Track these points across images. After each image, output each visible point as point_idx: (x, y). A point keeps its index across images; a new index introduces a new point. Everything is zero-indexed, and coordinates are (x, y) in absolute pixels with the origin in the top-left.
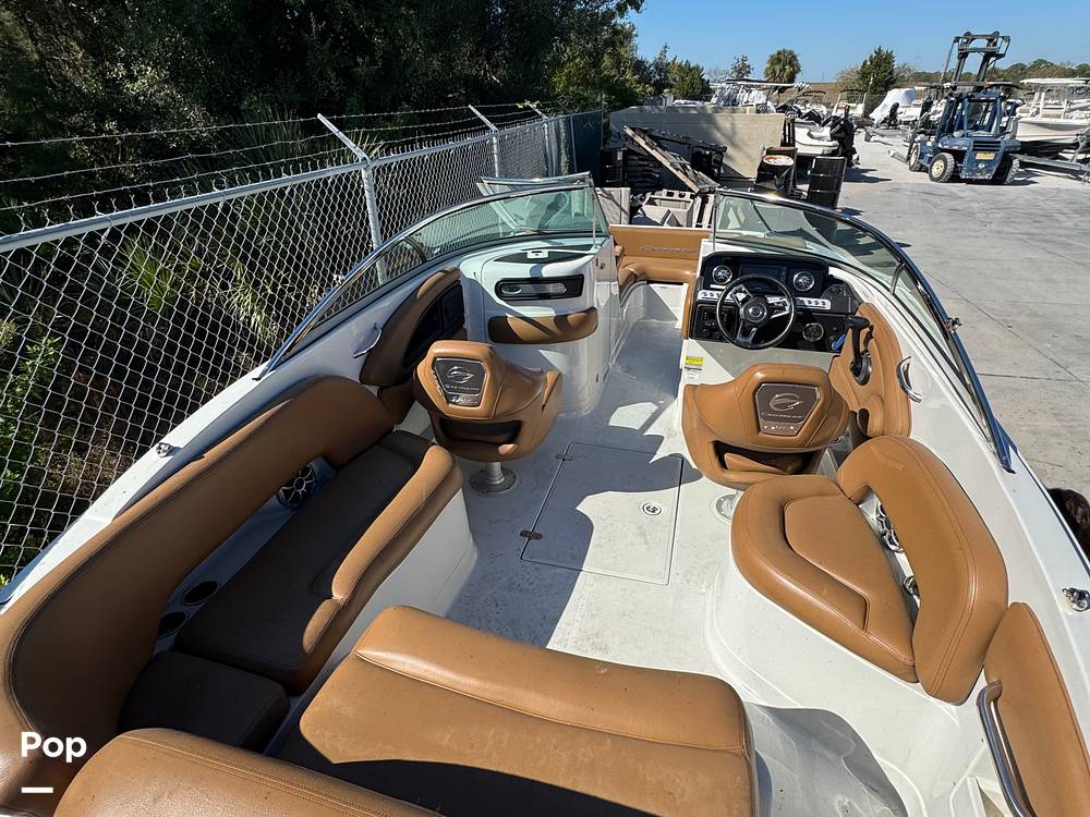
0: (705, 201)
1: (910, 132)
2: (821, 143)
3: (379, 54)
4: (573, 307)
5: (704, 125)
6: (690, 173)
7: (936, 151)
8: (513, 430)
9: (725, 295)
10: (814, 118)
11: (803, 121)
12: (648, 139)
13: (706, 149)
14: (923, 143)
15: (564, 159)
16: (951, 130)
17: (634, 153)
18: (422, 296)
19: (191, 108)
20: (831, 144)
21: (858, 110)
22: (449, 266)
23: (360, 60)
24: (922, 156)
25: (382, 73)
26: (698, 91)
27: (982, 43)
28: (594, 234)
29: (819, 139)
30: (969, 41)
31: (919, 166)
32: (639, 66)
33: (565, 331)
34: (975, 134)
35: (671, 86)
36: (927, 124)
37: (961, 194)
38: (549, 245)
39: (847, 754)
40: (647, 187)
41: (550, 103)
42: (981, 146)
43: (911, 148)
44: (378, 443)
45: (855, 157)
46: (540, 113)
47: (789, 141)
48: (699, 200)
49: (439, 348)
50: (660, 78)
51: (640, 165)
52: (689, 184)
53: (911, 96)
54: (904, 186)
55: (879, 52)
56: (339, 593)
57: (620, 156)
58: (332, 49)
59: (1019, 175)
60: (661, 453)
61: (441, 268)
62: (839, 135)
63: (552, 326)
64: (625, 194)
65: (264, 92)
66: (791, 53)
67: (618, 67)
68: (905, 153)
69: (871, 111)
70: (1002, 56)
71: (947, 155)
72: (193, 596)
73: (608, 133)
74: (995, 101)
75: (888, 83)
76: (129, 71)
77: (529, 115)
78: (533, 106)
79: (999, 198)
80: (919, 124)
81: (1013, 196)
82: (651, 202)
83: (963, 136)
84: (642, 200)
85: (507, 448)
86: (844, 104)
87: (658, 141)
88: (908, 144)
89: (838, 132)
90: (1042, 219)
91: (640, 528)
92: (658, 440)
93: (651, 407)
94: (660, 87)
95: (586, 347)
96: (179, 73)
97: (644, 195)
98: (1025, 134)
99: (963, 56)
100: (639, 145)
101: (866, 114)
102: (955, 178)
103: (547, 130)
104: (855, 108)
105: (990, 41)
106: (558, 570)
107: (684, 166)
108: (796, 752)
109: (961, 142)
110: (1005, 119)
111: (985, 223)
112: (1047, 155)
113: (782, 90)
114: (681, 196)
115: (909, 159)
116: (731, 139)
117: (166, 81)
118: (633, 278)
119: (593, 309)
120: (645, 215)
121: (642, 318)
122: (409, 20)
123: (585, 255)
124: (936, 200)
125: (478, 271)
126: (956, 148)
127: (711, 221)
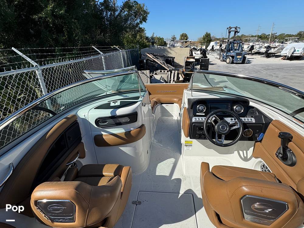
0: (171, 73)
2: (199, 55)
3: (66, 33)
4: (133, 128)
6: (166, 65)
7: (227, 56)
8: (103, 222)
10: (195, 49)
12: (153, 55)
13: (169, 58)
14: (223, 54)
16: (230, 51)
17: (149, 60)
18: (48, 138)
22: (70, 115)
24: (223, 58)
25: (68, 39)
26: (163, 44)
27: (234, 29)
28: (140, 91)
29: (198, 54)
30: (230, 29)
31: (223, 60)
32: (147, 38)
33: (129, 138)
34: (236, 51)
35: (156, 43)
38: (121, 98)
40: (154, 70)
41: (122, 46)
42: (238, 54)
43: (220, 56)
46: (119, 49)
47: (191, 55)
48: (169, 72)
50: (153, 41)
51: (151, 63)
52: (166, 68)
53: (216, 43)
54: (221, 66)
55: (207, 33)
57: (145, 61)
60: (182, 192)
61: (65, 117)
63: (124, 136)
64: (147, 72)
66: (185, 34)
70: (239, 32)
71: (230, 57)
73: (141, 55)
74: (239, 43)
75: (210, 41)
77: (115, 50)
78: (117, 47)
79: (245, 67)
81: (248, 67)
82: (156, 74)
83: (233, 52)
86: (200, 46)
87: (156, 56)
89: (202, 52)
90: (258, 72)
92: (179, 181)
94: (153, 43)
97: (154, 72)
99: (230, 32)
100: (150, 58)
101: (206, 48)
102: (233, 63)
103: (121, 54)
105: (236, 28)
107: (164, 63)
113: (186, 42)
114: (164, 72)
115: (220, 58)
118: (156, 103)
119: (143, 125)
120: (155, 78)
121: (161, 117)
122: (75, 23)
123: (137, 102)
124: (229, 68)
125: (86, 114)
126: (232, 55)
127: (174, 78)
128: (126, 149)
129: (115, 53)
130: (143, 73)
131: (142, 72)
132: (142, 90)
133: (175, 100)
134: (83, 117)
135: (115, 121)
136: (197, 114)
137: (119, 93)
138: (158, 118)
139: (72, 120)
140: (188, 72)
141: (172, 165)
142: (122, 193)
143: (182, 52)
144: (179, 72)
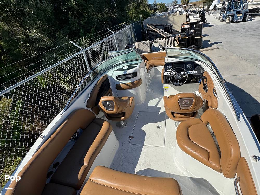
0: (169, 39)
1: (220, 11)
2: (197, 19)
3: (86, 17)
4: (135, 80)
5: (166, 20)
6: (164, 33)
7: (227, 15)
8: (123, 114)
9: (171, 73)
10: (194, 12)
11: (192, 13)
12: (153, 26)
13: (168, 26)
14: (223, 14)
15: (133, 35)
16: (230, 10)
17: (150, 30)
18: (99, 84)
19: (45, 38)
20: (199, 18)
21: (206, 7)
22: (105, 74)
23: (82, 19)
24: (223, 17)
25: (87, 21)
26: (165, 10)
29: (196, 18)
31: (223, 20)
32: (149, 6)
33: (134, 85)
34: (236, 10)
35: (158, 9)
36: (224, 8)
37: (234, 26)
38: (128, 64)
39: (209, 188)
40: (154, 38)
42: (238, 13)
43: (220, 15)
44: (92, 122)
45: (206, 21)
46: (125, 25)
47: (188, 20)
48: (167, 40)
49: (103, 99)
50: (155, 8)
51: (152, 33)
52: (164, 36)
53: (219, 2)
54: (219, 26)
56: (85, 163)
57: (146, 32)
58: (75, 18)
59: (249, 18)
60: (161, 112)
61: (102, 76)
62: (201, 16)
63: (131, 85)
64: (148, 42)
65: (61, 31)
67: (144, 7)
68: (219, 17)
69: (209, 7)
71: (230, 16)
72: (54, 167)
73: (143, 26)
76: (30, 31)
77: (123, 27)
78: (123, 24)
79: (244, 25)
80: (222, 8)
82: (155, 42)
83: (233, 11)
84: (153, 42)
85: (123, 118)
86: (202, 6)
87: (155, 26)
88: (220, 14)
89: (201, 15)
90: (256, 29)
91: (157, 132)
92: (160, 108)
93: (158, 99)
94: (155, 10)
95: (140, 88)
96: (41, 30)
97: (154, 40)
98: (250, 7)
100: (151, 28)
101: (208, 8)
102: (232, 22)
103: (128, 29)
104: (205, 7)
106: (138, 146)
107: (162, 32)
108: (197, 188)
109: (233, 12)
110: (244, 4)
111: (241, 33)
112: (256, 12)
113: (185, 7)
114: (163, 39)
115: (220, 19)
116: (173, 22)
117: (38, 32)
118: (151, 66)
119: (140, 79)
120: (154, 46)
121: (154, 75)
122: (91, 8)
123: (137, 66)
124: (228, 28)
125: (112, 74)
126: (232, 14)
127: (171, 44)
128: (132, 91)
129: (122, 30)
130: (145, 43)
131: (143, 42)
134: (111, 76)
135: (126, 77)
136: (167, 71)
137: (127, 62)
139: (106, 77)
140: (183, 37)
143: (179, 19)
144: (175, 38)
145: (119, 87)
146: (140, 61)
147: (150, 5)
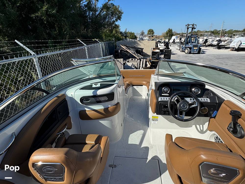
4: (110, 105)
7: (186, 48)
8: (86, 182)
12: (126, 46)
13: (139, 49)
14: (183, 46)
16: (188, 44)
17: (123, 50)
22: (60, 94)
24: (183, 49)
26: (134, 38)
27: (191, 26)
28: (116, 75)
29: (162, 46)
30: (189, 26)
31: (182, 51)
34: (193, 44)
35: (128, 37)
37: (193, 56)
38: (101, 81)
40: (126, 58)
41: (101, 39)
42: (195, 46)
47: (157, 46)
48: (139, 60)
50: (125, 35)
51: (125, 53)
52: (136, 57)
53: (177, 37)
54: (181, 55)
55: (169, 29)
57: (119, 51)
60: (150, 158)
61: (56, 95)
63: (103, 112)
64: (121, 60)
66: (152, 30)
67: (117, 33)
69: (170, 40)
70: (196, 28)
71: (188, 48)
73: (116, 46)
74: (196, 37)
75: (172, 35)
77: (96, 42)
78: (97, 40)
79: (200, 57)
81: (203, 56)
82: (128, 62)
83: (191, 44)
86: (164, 39)
87: (128, 47)
90: (211, 61)
94: (126, 37)
95: (117, 117)
97: (126, 60)
99: (188, 28)
100: (124, 48)
102: (190, 53)
104: (166, 40)
105: (193, 25)
107: (135, 53)
109: (190, 46)
113: (152, 36)
114: (135, 60)
115: (180, 49)
118: (128, 85)
119: (118, 103)
120: (127, 65)
121: (132, 96)
123: (114, 84)
124: (188, 57)
125: (73, 94)
126: (190, 47)
127: (143, 65)
128: (105, 122)
129: (95, 45)
130: (118, 61)
131: (117, 60)
132: (118, 75)
133: (144, 82)
134: (71, 96)
135: (96, 99)
136: (162, 94)
137: (99, 77)
138: (130, 97)
139: (62, 99)
140: (154, 60)
141: (141, 136)
142: (101, 158)
143: (149, 44)
144: (147, 60)
145: (83, 116)
146: (118, 78)
147: (122, 32)
